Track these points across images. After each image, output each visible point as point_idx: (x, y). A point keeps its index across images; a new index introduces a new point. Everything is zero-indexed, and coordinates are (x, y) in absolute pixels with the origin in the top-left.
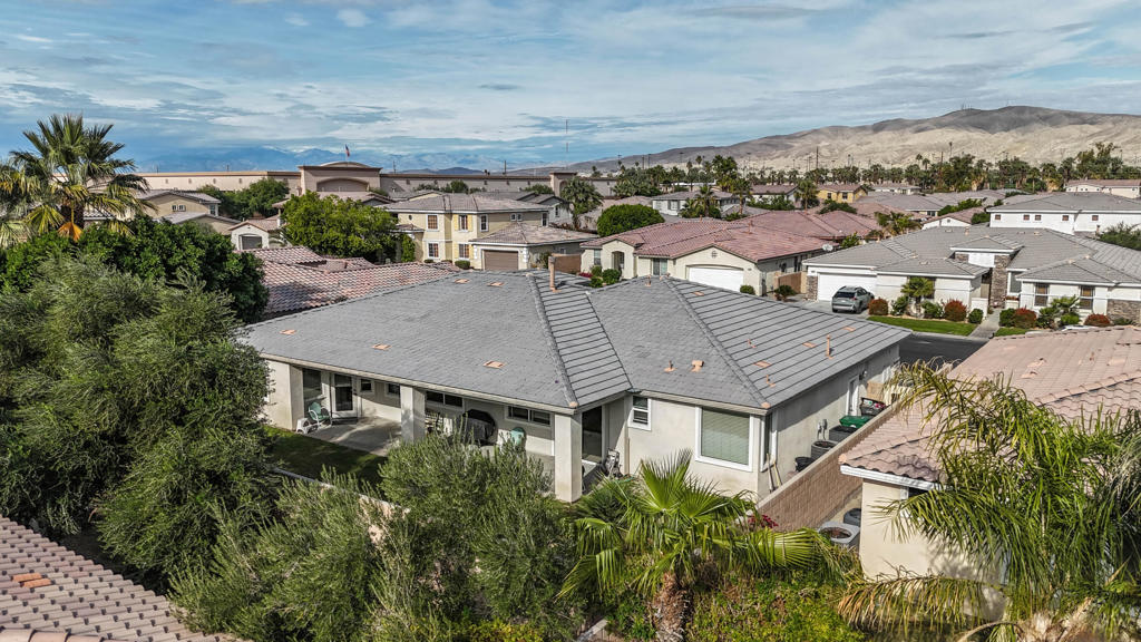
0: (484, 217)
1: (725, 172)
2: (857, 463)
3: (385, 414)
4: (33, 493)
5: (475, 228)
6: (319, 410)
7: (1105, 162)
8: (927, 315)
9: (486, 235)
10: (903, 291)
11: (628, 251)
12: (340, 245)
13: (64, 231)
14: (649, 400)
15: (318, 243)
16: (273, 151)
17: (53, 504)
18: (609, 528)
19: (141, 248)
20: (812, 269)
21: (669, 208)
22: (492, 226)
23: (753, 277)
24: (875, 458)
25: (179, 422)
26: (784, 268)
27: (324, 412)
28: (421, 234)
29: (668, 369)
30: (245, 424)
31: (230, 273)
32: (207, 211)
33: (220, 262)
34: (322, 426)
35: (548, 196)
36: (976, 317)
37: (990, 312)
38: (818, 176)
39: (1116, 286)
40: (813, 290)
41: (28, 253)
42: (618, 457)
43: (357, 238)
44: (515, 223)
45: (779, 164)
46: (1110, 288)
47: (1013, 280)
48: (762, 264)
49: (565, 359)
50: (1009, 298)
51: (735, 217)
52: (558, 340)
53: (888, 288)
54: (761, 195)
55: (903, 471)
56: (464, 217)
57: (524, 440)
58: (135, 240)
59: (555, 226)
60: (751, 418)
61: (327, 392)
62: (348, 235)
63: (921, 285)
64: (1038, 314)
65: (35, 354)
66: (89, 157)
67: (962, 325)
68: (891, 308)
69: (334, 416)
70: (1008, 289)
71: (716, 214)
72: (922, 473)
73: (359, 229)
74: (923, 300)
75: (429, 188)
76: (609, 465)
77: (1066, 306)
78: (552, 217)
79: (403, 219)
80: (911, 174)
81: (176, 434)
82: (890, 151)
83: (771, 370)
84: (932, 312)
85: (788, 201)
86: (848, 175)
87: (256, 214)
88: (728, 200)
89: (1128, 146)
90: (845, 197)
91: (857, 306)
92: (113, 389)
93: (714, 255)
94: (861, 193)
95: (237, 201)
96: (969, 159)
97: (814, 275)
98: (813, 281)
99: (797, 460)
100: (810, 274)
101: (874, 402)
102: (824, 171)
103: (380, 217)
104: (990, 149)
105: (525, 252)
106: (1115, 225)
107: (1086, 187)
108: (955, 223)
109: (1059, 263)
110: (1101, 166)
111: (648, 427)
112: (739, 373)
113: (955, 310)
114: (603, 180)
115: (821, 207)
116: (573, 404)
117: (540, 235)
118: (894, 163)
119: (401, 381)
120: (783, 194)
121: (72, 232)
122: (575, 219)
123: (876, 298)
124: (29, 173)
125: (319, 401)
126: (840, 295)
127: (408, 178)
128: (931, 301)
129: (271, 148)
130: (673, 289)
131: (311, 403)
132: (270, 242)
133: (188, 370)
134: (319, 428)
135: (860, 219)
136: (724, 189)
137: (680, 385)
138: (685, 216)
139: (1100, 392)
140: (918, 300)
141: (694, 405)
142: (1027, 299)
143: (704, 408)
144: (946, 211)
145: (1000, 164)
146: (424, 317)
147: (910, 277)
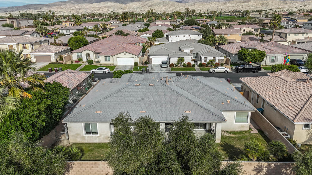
0: (32, 44)
5: (30, 48)
9: (34, 50)
10: (177, 61)
20: (151, 56)
23: (137, 59)
29: (222, 104)
36: (194, 66)
39: (220, 56)
40: (151, 62)
44: (42, 45)
53: (173, 61)
55: (306, 121)
60: (249, 112)
63: (182, 59)
64: (206, 64)
68: (175, 65)
70: (193, 57)
72: (310, 121)
77: (211, 62)
84: (185, 65)
90: (107, 25)
93: (125, 54)
98: (151, 59)
105: (53, 56)
108: (148, 35)
113: (189, 64)
116: (226, 120)
126: (163, 63)
130: (195, 79)
137: (231, 108)
140: (181, 63)
142: (203, 60)
143: (237, 112)
146: (143, 99)
147: (178, 58)
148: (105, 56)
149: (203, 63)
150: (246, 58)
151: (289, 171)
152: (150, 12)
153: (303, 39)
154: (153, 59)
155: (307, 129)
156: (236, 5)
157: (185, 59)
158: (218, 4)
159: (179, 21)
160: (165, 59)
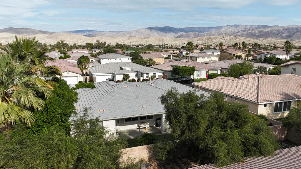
40: (95, 81)
46: (158, 73)
53: (119, 78)
93: (68, 73)
97: (95, 76)
113: (134, 80)
146: (138, 97)
147: (123, 75)
149: (146, 79)
150: (181, 73)
151: (277, 133)
152: (61, 43)
153: (208, 61)
154: (97, 77)
155: (266, 108)
156: (139, 40)
157: (130, 75)
158: (123, 39)
159: (95, 51)
160: (110, 77)
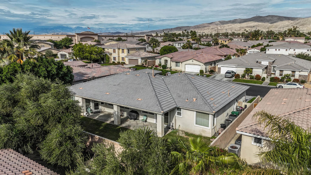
0: (129, 50)
1: (193, 35)
2: (241, 130)
3: (107, 110)
4: (21, 143)
5: (126, 53)
6: (90, 110)
7: (295, 32)
8: (250, 78)
9: (129, 55)
10: (244, 72)
11: (169, 60)
12: (89, 58)
13: (18, 61)
14: (182, 109)
15: (83, 57)
16: (66, 27)
17: (26, 145)
18: (180, 155)
19: (40, 65)
20: (219, 65)
21: (178, 45)
22: (131, 52)
23: (203, 67)
24: (245, 129)
25: (59, 122)
26: (211, 65)
27: (91, 110)
28: (111, 54)
29: (187, 101)
30: (77, 122)
31: (64, 72)
32: (50, 47)
33: (61, 69)
34: (91, 114)
35: (145, 43)
36: (264, 79)
37: (267, 77)
38: (217, 35)
39: (301, 71)
40: (219, 71)
41: (9, 69)
42: (173, 124)
43: (93, 56)
44: (137, 51)
45: (207, 31)
46: (300, 72)
47: (273, 69)
48: (206, 64)
49: (159, 98)
50: (272, 74)
51: (196, 49)
52: (156, 92)
53: (240, 71)
54: (203, 42)
55: (253, 133)
56: (123, 49)
57: (147, 119)
58: (38, 64)
59: (148, 52)
60: (210, 115)
61: (92, 105)
62: (91, 55)
63: (249, 70)
64: (280, 79)
65: (17, 102)
66: (24, 40)
67: (260, 81)
68: (241, 76)
69: (94, 111)
70: (272, 71)
71: (191, 48)
72: (258, 133)
73: (94, 53)
74: (249, 74)
75: (112, 40)
76: (171, 126)
77: (288, 77)
78: (147, 49)
79: (106, 50)
80: (243, 35)
81: (60, 126)
82: (237, 28)
83: (214, 101)
84: (252, 78)
85: (211, 44)
86: (226, 35)
87: (64, 47)
88: (194, 43)
89: (301, 26)
90: (226, 42)
91: (232, 76)
92: (41, 114)
93: (193, 61)
94: (230, 41)
95: (58, 44)
96: (259, 31)
97: (220, 67)
98: (219, 69)
99: (221, 125)
100: (219, 67)
101: (240, 107)
102: (219, 34)
103: (100, 49)
104: (264, 27)
105: (140, 60)
106: (300, 53)
107: (291, 39)
108: (256, 50)
109: (286, 64)
110: (294, 33)
111: (181, 116)
112: (206, 102)
113: (258, 77)
114: (159, 37)
115: (220, 46)
116: (162, 112)
117: (144, 55)
118: (238, 31)
119: (114, 104)
120: (209, 41)
121: (20, 62)
122: (153, 50)
123: (237, 74)
124: (8, 45)
125: (90, 107)
126: (227, 73)
127: (106, 36)
128: (252, 75)
129: (66, 26)
130: (186, 77)
131: (88, 108)
132: (69, 56)
133: (61, 108)
134: (90, 114)
135: (231, 50)
136: (193, 40)
137: (190, 105)
138: (183, 48)
139: (305, 110)
140: (248, 74)
141: (194, 111)
142: (277, 74)
143: (197, 112)
144: (253, 47)
145: (267, 32)
146: (118, 84)
147: (246, 68)
148: (177, 62)
149: (277, 78)
154: (221, 69)
155: (258, 145)
